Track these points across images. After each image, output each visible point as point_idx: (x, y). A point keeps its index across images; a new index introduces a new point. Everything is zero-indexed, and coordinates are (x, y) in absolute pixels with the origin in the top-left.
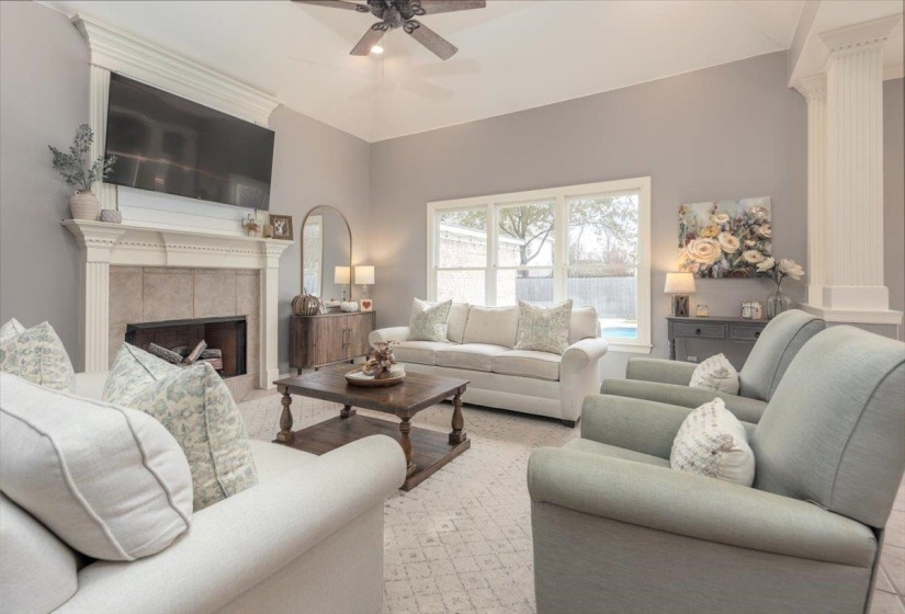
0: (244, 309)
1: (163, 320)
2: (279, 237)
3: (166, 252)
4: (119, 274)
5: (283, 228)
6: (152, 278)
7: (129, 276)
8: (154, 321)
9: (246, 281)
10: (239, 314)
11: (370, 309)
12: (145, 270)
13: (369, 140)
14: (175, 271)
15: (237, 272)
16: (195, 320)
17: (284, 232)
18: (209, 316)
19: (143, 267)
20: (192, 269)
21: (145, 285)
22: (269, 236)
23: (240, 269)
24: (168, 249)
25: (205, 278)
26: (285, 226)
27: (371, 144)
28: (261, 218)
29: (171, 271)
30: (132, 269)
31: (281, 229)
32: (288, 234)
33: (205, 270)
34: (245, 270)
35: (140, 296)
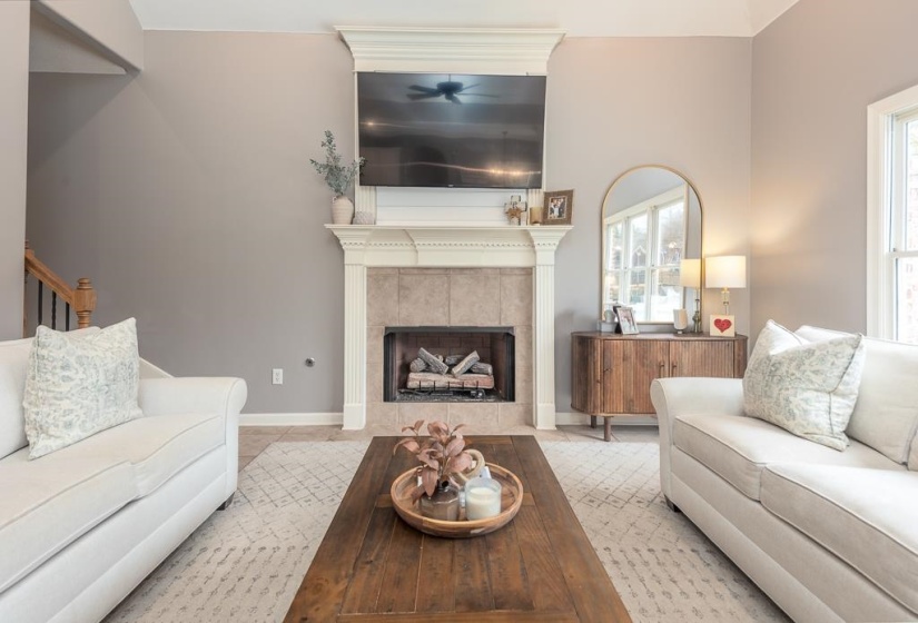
0: (510, 318)
1: (417, 325)
2: (554, 222)
3: (417, 252)
4: (377, 276)
5: (559, 208)
6: (407, 280)
7: (386, 277)
8: (409, 325)
9: (512, 283)
10: (503, 324)
11: (729, 333)
12: (401, 271)
13: (749, 32)
14: (430, 272)
15: (501, 271)
16: (451, 328)
17: (560, 215)
18: (466, 324)
19: (399, 268)
20: (447, 269)
21: (401, 287)
22: (536, 222)
23: (505, 268)
24: (418, 247)
25: (461, 279)
26: (563, 204)
27: (754, 38)
28: (534, 200)
29: (426, 272)
30: (389, 271)
31: (556, 210)
32: (565, 217)
33: (462, 269)
34: (512, 269)
35: (396, 298)
